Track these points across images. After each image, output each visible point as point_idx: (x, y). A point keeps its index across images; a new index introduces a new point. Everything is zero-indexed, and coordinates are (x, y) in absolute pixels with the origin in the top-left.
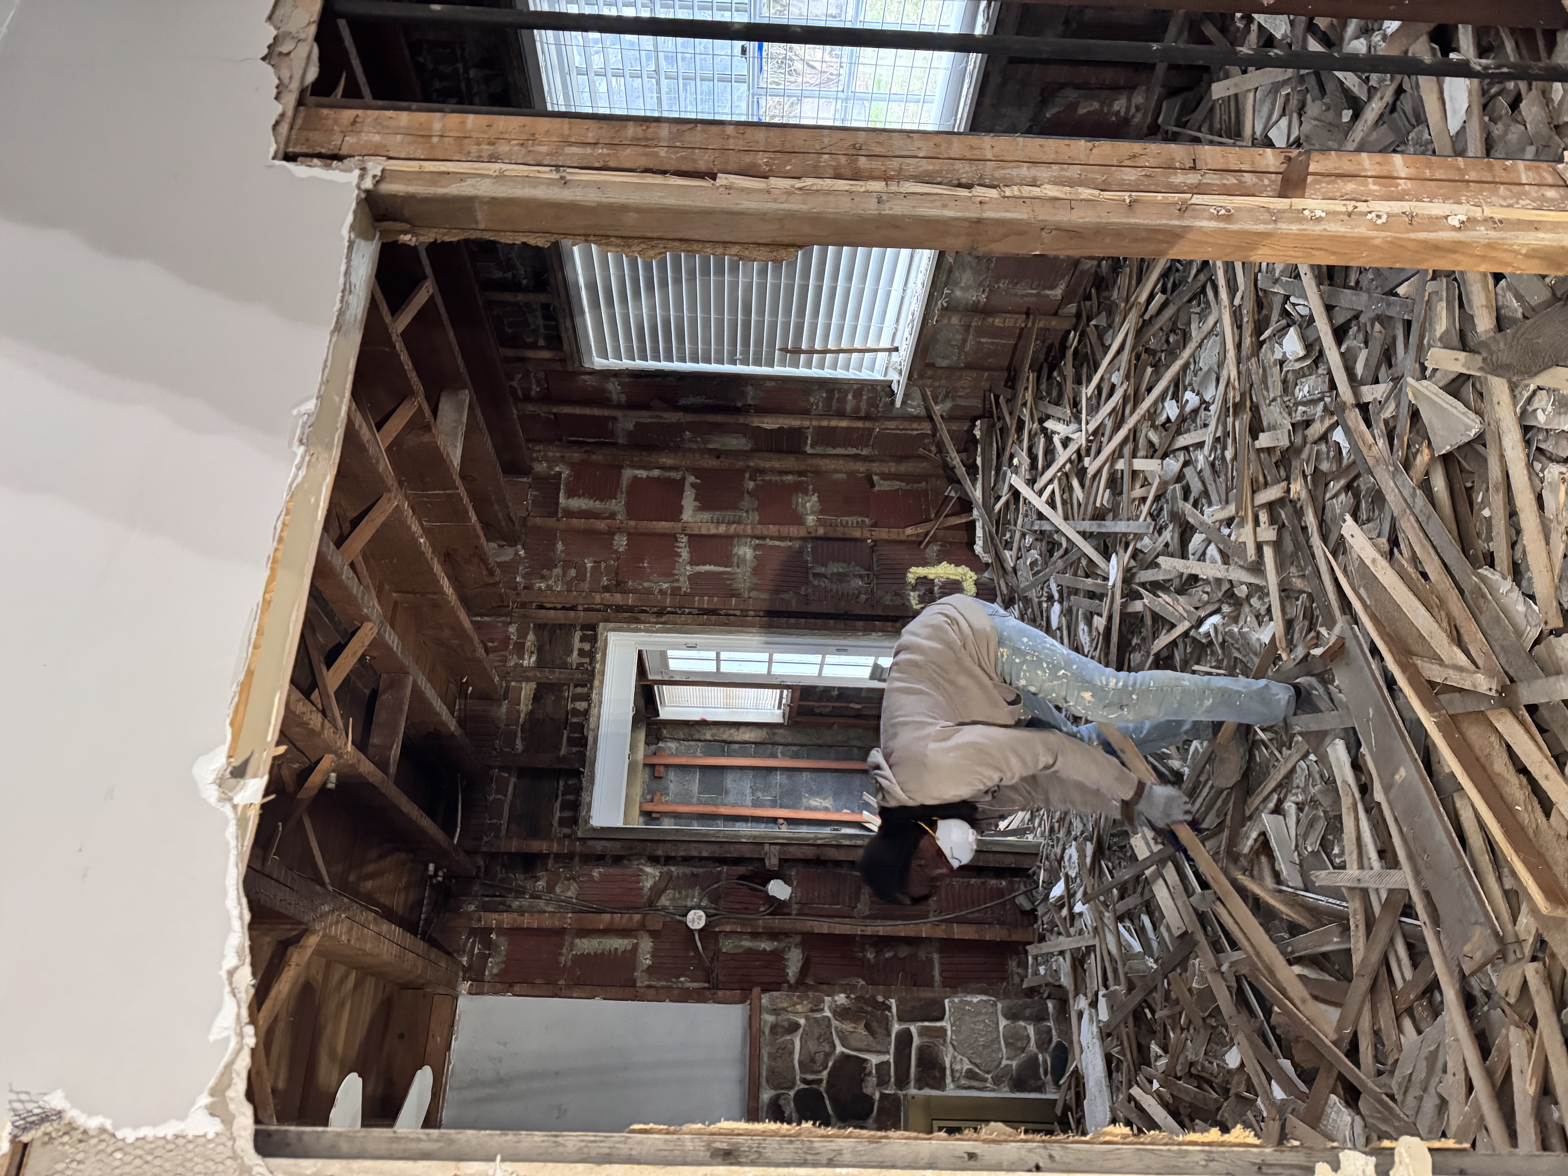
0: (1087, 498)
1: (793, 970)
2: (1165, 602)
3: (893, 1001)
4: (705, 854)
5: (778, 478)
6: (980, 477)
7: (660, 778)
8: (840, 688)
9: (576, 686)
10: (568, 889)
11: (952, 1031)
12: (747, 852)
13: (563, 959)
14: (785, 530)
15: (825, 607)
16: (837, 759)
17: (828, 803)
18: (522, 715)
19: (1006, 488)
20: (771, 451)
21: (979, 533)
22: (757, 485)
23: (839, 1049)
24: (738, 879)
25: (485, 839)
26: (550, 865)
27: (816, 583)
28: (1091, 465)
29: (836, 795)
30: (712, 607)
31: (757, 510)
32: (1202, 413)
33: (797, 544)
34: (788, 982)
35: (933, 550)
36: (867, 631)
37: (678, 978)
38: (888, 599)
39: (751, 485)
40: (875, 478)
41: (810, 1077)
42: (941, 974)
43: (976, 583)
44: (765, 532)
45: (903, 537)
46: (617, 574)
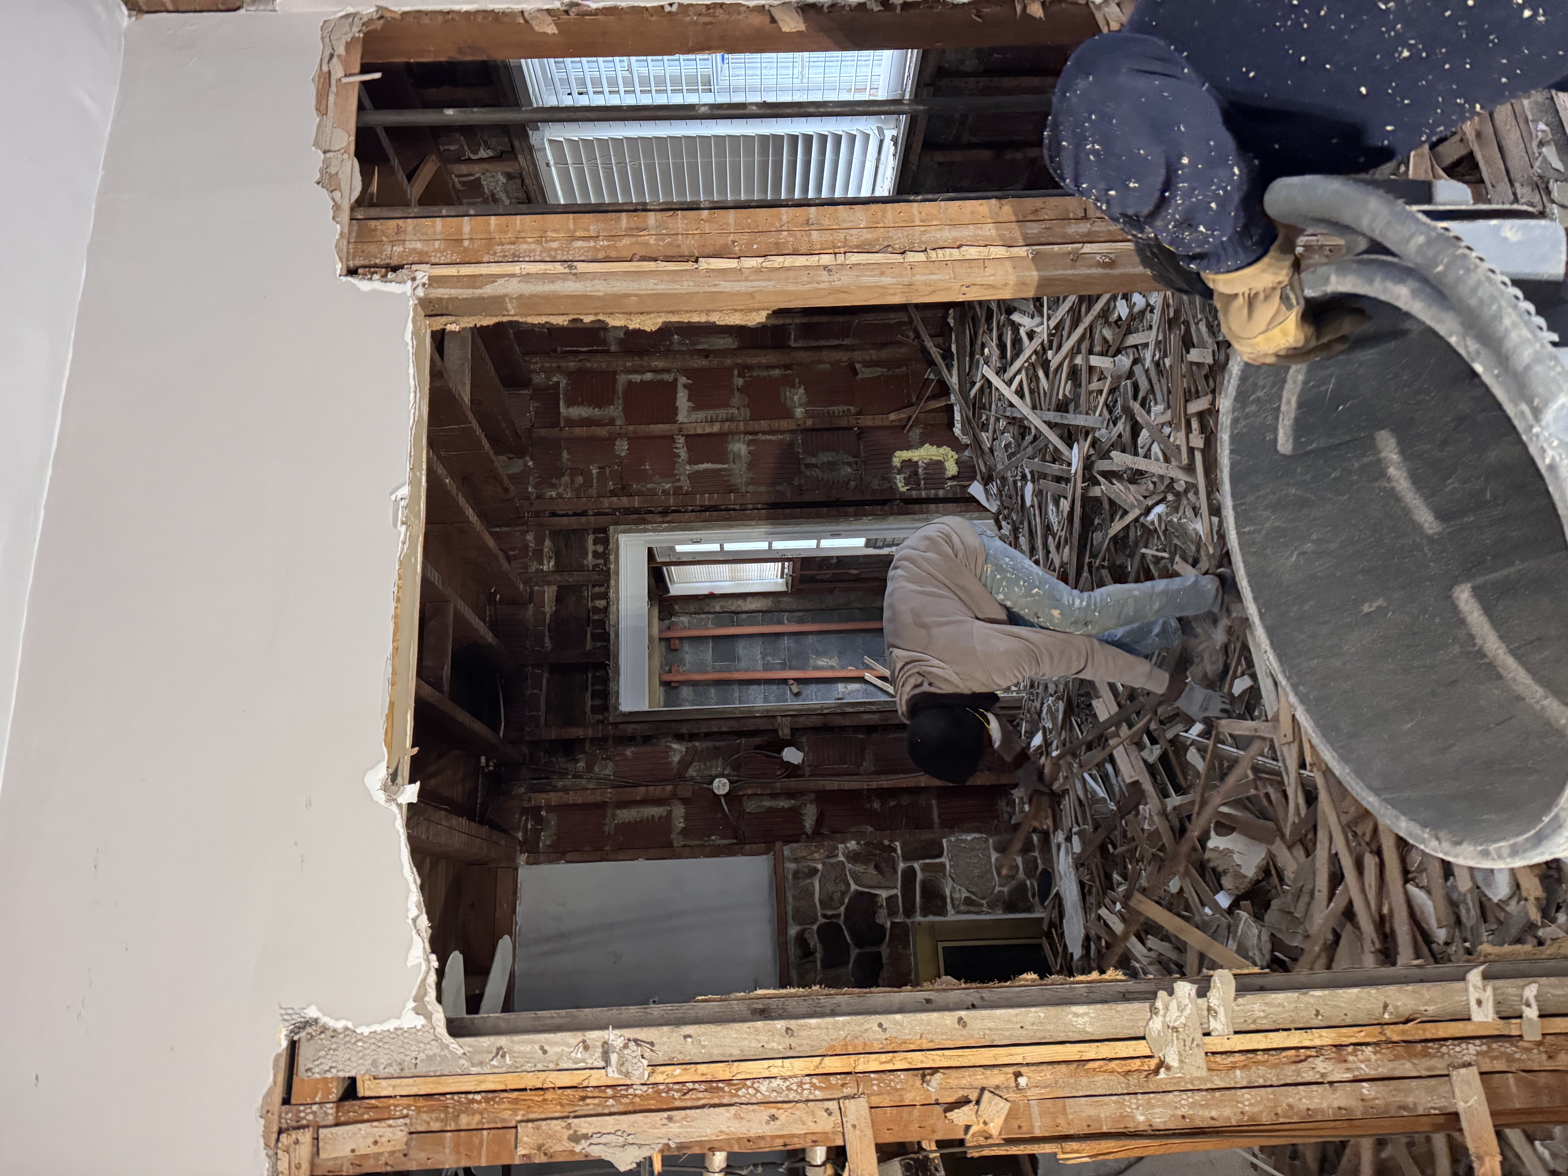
0: (1052, 390)
1: (809, 823)
2: (1118, 490)
3: (897, 843)
4: (724, 729)
5: (765, 373)
6: (955, 363)
7: (676, 650)
8: (837, 557)
9: (594, 586)
10: (606, 768)
11: (951, 866)
12: (762, 725)
13: (606, 829)
14: (775, 424)
15: (818, 496)
16: (840, 621)
17: (834, 662)
18: (548, 616)
19: (979, 376)
20: (757, 348)
21: (957, 416)
22: (745, 382)
23: (853, 887)
24: (756, 748)
25: (527, 729)
26: (587, 748)
27: (808, 473)
28: (1054, 359)
29: (841, 654)
30: (712, 503)
31: (748, 405)
32: (1148, 315)
33: (787, 437)
34: (806, 834)
35: (915, 433)
36: (858, 515)
37: (709, 836)
38: (875, 484)
39: (740, 382)
40: (858, 366)
41: (830, 913)
42: (939, 817)
43: (957, 462)
44: (757, 427)
45: (887, 423)
46: (621, 478)
